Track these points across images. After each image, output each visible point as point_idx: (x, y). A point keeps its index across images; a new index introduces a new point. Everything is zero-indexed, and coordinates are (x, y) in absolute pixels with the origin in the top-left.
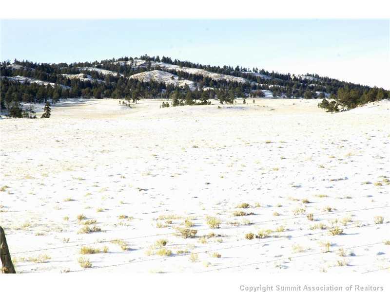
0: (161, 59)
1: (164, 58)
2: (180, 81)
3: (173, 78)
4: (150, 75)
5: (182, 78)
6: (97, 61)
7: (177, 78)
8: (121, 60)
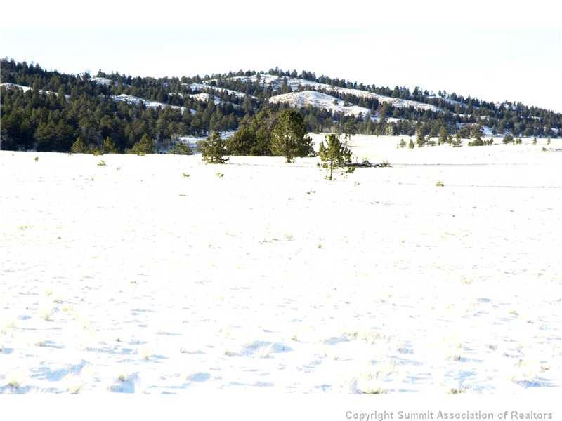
0: (299, 73)
1: (304, 72)
2: (348, 108)
3: (336, 103)
4: (301, 98)
5: (350, 104)
6: (198, 76)
7: (341, 103)
8: (241, 74)
